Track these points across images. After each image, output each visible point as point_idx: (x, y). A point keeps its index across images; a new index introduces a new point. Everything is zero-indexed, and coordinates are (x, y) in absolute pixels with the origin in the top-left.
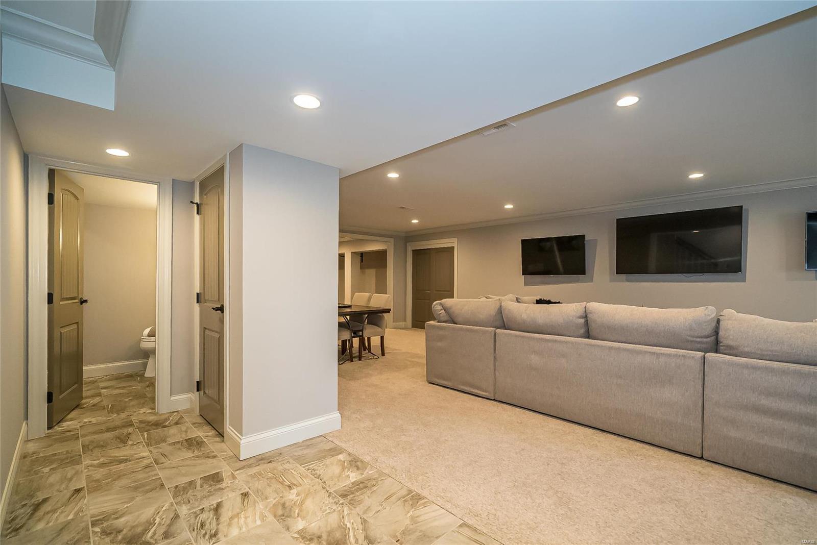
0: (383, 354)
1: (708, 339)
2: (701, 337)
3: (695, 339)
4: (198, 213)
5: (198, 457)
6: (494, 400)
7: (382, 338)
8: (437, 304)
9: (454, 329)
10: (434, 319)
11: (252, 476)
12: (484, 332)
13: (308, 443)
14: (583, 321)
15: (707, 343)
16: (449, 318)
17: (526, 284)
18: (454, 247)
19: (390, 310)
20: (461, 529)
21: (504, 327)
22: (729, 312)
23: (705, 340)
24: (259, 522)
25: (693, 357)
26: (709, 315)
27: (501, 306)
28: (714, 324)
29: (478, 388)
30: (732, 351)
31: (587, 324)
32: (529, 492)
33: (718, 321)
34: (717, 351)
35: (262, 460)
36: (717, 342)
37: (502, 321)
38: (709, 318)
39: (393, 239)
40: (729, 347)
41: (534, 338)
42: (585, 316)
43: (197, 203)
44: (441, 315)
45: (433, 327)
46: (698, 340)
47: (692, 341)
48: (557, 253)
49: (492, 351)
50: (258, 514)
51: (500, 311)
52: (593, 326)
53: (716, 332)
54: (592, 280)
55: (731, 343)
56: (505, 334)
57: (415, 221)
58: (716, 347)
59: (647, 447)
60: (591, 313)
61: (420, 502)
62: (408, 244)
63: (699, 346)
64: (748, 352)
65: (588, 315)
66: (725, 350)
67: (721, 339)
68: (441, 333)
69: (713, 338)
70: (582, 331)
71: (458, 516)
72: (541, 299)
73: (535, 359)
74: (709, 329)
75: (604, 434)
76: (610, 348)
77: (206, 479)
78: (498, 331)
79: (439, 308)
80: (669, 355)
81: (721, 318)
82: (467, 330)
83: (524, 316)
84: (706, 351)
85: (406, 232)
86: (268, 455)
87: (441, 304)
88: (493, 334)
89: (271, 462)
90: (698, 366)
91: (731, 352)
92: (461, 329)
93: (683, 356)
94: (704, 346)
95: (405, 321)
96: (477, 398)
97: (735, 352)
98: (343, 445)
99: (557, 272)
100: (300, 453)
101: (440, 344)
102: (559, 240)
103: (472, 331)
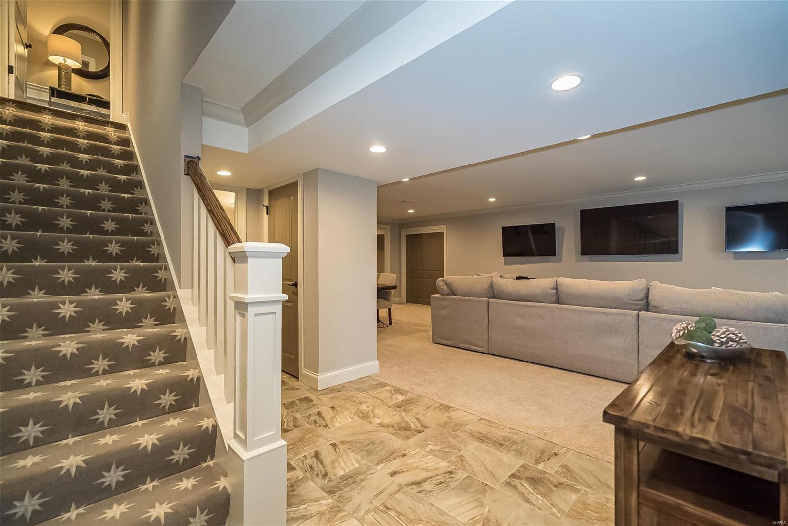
0: (390, 324)
1: (642, 302)
2: (636, 301)
3: (632, 302)
4: (267, 214)
5: (286, 389)
6: (488, 354)
7: (390, 310)
8: (440, 281)
9: (454, 300)
10: (438, 293)
11: (332, 398)
12: (479, 302)
13: (361, 380)
14: (555, 291)
15: (640, 304)
16: (450, 292)
17: (506, 264)
18: (443, 232)
19: (397, 286)
20: (480, 421)
21: (495, 297)
22: (655, 283)
23: (640, 302)
24: (350, 420)
25: (631, 315)
26: (642, 285)
27: (492, 281)
28: (645, 291)
29: (475, 345)
30: (657, 310)
31: (558, 293)
32: (521, 403)
33: (648, 289)
34: (648, 310)
35: (332, 390)
36: (648, 304)
37: (493, 293)
38: (642, 287)
39: (389, 226)
40: (655, 307)
41: (518, 305)
42: (556, 288)
43: (267, 206)
44: (444, 289)
45: (437, 298)
46: (634, 302)
47: (630, 304)
48: (531, 237)
49: (487, 317)
50: (347, 417)
51: (492, 285)
52: (562, 295)
53: (647, 296)
54: (561, 260)
55: (656, 304)
56: (496, 303)
57: (411, 211)
58: (647, 307)
59: (601, 379)
60: (560, 285)
61: (450, 409)
62: (402, 230)
63: (635, 307)
64: (666, 310)
65: (558, 287)
66: (652, 309)
67: (649, 302)
68: (444, 303)
69: (645, 301)
70: (554, 299)
71: (477, 415)
72: (520, 276)
73: (520, 321)
74: (641, 295)
75: (572, 373)
76: (574, 310)
77: (301, 400)
78: (491, 300)
79: (443, 283)
80: (615, 314)
81: (650, 287)
82: (466, 300)
83: (511, 289)
84: (639, 310)
85: (400, 220)
86: (336, 387)
87: (443, 280)
88: (486, 303)
89: (339, 391)
90: (634, 321)
91: (655, 310)
92: (462, 300)
93: (625, 314)
94: (639, 307)
95: (401, 297)
96: (475, 353)
97: (659, 310)
98: (387, 382)
99: (532, 254)
100: (358, 386)
101: (444, 312)
102: (533, 227)
103: (470, 301)
